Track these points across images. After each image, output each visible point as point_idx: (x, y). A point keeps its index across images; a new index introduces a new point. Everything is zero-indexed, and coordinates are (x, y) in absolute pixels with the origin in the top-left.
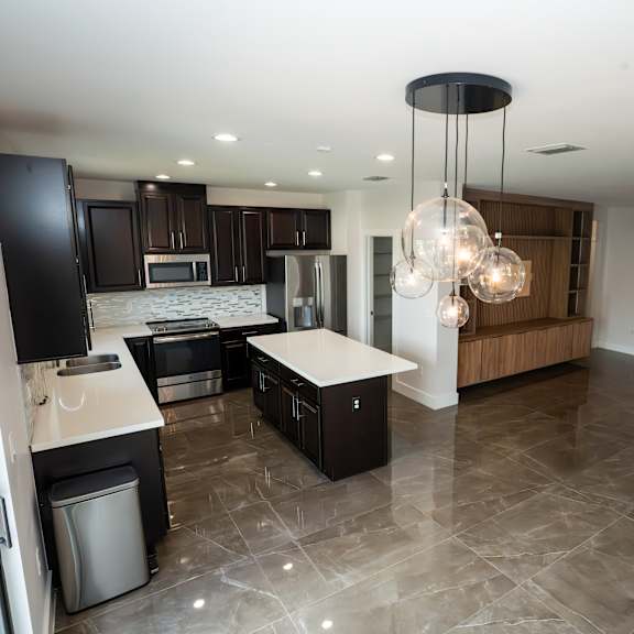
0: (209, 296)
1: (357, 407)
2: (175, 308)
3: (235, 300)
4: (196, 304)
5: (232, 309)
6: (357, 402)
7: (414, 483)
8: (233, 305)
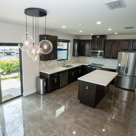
0: (105, 60)
1: (87, 88)
2: (98, 62)
3: (111, 62)
4: (102, 62)
5: (110, 64)
6: (87, 87)
7: (90, 115)
8: (111, 63)
